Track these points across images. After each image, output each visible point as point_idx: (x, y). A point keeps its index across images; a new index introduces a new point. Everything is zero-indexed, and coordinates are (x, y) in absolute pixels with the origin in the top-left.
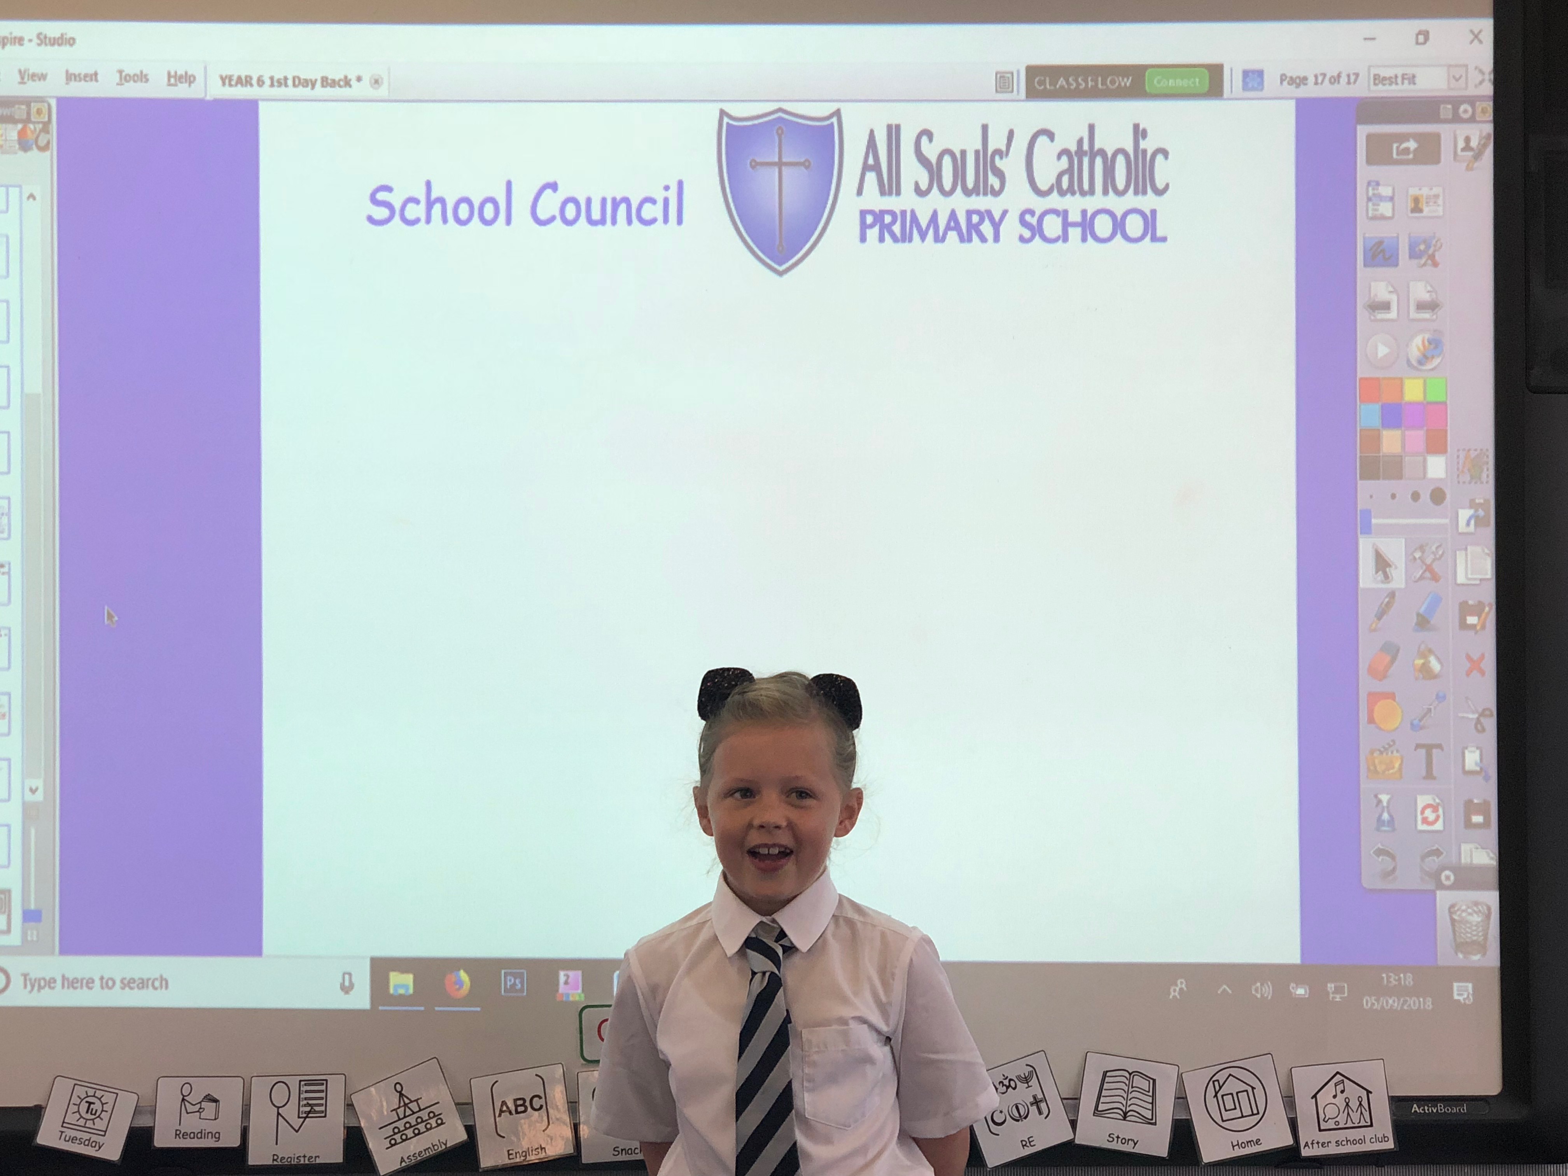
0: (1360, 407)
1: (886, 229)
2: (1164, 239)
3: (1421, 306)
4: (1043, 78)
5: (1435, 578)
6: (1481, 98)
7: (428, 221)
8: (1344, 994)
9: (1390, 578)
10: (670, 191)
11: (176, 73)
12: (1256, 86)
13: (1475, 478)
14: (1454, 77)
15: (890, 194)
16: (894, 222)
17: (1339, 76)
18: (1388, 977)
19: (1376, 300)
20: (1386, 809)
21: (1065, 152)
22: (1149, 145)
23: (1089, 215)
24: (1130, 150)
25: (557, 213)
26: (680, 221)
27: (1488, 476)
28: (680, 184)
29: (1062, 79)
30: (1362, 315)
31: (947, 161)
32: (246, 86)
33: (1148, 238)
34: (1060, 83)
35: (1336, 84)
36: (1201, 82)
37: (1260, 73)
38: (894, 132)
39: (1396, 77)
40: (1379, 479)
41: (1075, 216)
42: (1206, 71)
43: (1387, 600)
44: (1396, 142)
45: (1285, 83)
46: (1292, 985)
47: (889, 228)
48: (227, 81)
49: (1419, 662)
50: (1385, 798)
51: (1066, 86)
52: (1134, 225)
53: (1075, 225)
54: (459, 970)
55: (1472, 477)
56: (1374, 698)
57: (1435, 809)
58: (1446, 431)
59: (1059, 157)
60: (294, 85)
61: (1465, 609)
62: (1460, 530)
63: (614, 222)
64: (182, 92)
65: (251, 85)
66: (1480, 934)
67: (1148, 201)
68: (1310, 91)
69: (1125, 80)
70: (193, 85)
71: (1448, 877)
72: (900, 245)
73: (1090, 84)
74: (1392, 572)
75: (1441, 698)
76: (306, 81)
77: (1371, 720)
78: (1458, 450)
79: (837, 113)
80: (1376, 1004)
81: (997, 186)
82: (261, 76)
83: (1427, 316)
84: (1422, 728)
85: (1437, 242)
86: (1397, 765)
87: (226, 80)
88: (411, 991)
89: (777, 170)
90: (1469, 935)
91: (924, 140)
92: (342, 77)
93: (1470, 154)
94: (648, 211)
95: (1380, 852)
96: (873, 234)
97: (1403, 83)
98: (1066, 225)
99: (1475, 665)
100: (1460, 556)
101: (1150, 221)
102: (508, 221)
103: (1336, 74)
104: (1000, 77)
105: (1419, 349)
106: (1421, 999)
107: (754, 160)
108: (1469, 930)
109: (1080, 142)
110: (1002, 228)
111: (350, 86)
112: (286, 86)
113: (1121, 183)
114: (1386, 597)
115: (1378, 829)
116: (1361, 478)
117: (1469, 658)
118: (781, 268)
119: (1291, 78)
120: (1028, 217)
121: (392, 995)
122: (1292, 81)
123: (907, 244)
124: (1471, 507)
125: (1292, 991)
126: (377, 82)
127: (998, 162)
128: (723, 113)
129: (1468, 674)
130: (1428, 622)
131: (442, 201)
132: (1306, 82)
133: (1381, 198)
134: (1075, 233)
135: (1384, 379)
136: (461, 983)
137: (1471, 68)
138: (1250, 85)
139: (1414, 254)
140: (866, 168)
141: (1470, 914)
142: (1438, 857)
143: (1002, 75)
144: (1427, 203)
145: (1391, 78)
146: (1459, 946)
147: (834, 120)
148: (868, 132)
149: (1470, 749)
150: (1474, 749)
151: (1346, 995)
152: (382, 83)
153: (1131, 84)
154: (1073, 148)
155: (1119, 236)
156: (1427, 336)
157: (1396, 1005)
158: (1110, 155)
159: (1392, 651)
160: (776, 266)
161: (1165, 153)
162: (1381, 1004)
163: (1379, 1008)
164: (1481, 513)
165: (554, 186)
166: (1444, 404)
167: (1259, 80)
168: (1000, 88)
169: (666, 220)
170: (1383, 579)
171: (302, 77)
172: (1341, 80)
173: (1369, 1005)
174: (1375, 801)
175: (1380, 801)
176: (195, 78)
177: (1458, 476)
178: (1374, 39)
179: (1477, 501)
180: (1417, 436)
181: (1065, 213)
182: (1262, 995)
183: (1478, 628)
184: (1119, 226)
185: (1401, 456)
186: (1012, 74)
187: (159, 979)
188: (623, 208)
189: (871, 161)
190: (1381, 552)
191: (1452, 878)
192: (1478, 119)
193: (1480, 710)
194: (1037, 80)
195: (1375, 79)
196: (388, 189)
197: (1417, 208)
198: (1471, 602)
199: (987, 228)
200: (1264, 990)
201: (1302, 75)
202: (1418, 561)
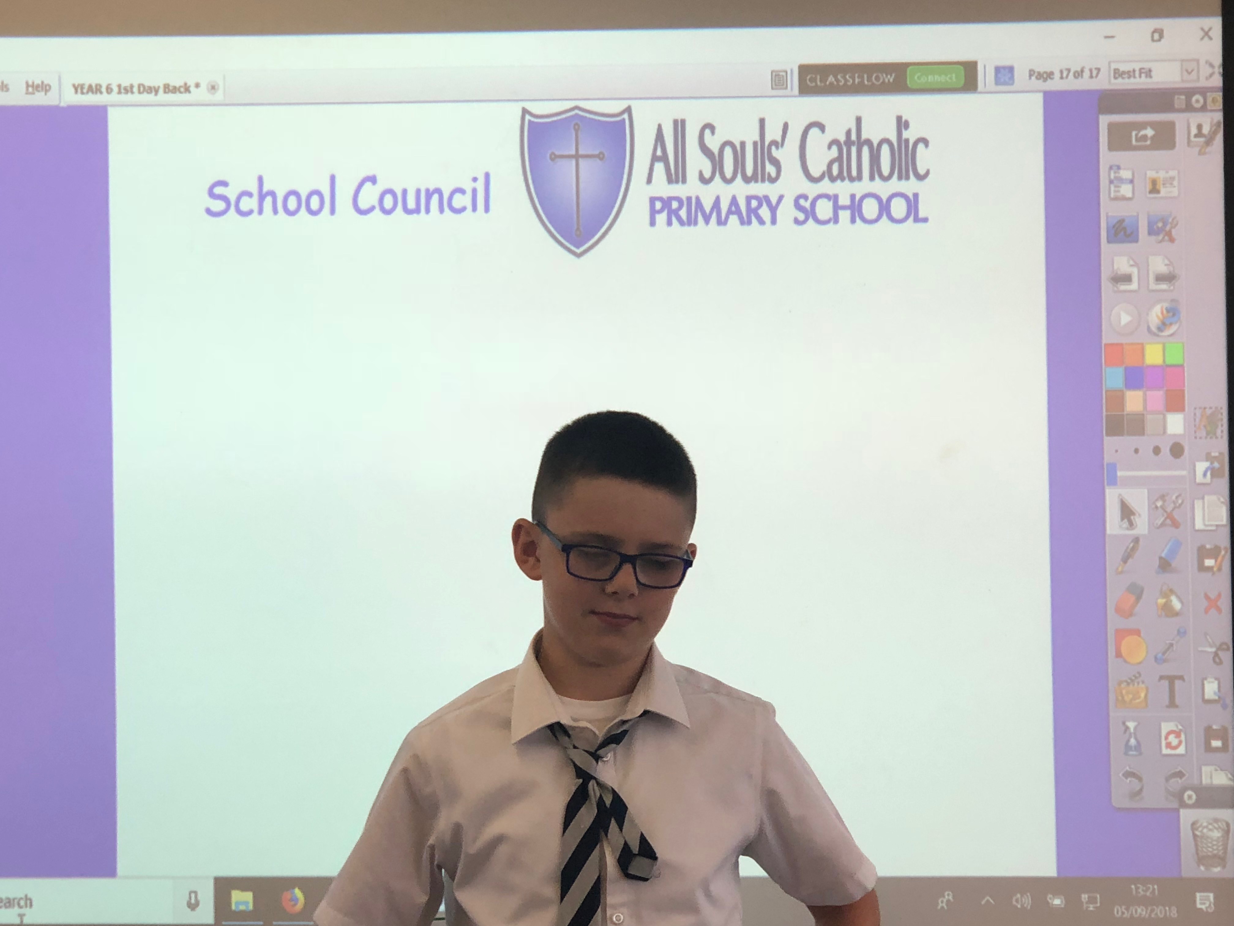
0: (1105, 370)
1: (673, 214)
2: (925, 220)
3: (1160, 278)
4: (814, 76)
5: (1176, 524)
6: (1212, 89)
7: (261, 212)
8: (1096, 903)
9: (1135, 525)
10: (478, 182)
11: (33, 83)
12: (1007, 80)
13: (1211, 434)
14: (1187, 71)
15: (677, 182)
16: (680, 208)
17: (1082, 71)
18: (1137, 888)
19: (1119, 273)
20: (1133, 735)
21: (835, 142)
22: (910, 135)
23: (857, 198)
24: (894, 140)
25: (376, 203)
26: (487, 209)
27: (1222, 432)
28: (487, 176)
29: (831, 76)
30: (1106, 286)
31: (728, 153)
32: (96, 93)
33: (911, 219)
34: (829, 79)
35: (1080, 78)
36: (957, 77)
37: (1011, 69)
38: (680, 126)
39: (1134, 71)
40: (1122, 435)
41: (844, 200)
42: (962, 68)
43: (1131, 545)
44: (1134, 130)
45: (1033, 78)
46: (1050, 896)
47: (676, 213)
48: (79, 90)
49: (1161, 601)
50: (1131, 725)
51: (835, 83)
52: (899, 208)
53: (844, 208)
54: (294, 888)
55: (1208, 433)
56: (1121, 634)
57: (1178, 734)
58: (1183, 391)
59: (829, 147)
60: (140, 92)
61: (1202, 553)
62: (1198, 480)
63: (428, 211)
64: (39, 99)
65: (101, 93)
66: (1220, 848)
67: (910, 186)
68: (1056, 85)
69: (889, 76)
70: (49, 94)
71: (1190, 796)
72: (686, 228)
73: (857, 80)
74: (1136, 520)
75: (1182, 633)
76: (150, 88)
77: (1119, 655)
78: (1195, 409)
79: (628, 110)
80: (1126, 912)
81: (773, 174)
82: (110, 84)
83: (1164, 286)
84: (1165, 661)
85: (1173, 220)
86: (1143, 695)
87: (78, 88)
88: (251, 907)
89: (574, 162)
90: (1210, 849)
91: (707, 132)
92: (182, 84)
93: (1202, 140)
94: (459, 201)
95: (1128, 774)
96: (661, 218)
97: (1140, 77)
98: (837, 208)
99: (1212, 603)
100: (1198, 504)
101: (913, 204)
102: (333, 211)
103: (1079, 69)
104: (776, 75)
105: (1157, 316)
106: (1167, 908)
107: (553, 153)
108: (1210, 845)
109: (849, 133)
110: (779, 213)
111: (190, 92)
112: (132, 92)
113: (886, 169)
114: (1132, 541)
115: (1126, 754)
116: (1107, 435)
117: (1207, 597)
118: (579, 251)
119: (1039, 73)
120: (802, 202)
121: (235, 912)
122: (1040, 76)
123: (692, 227)
124: (1207, 460)
125: (1050, 901)
126: (213, 88)
127: (775, 152)
128: (525, 111)
129: (1206, 611)
130: (1170, 565)
131: (272, 194)
132: (1052, 76)
133: (1121, 180)
134: (845, 215)
135: (1126, 344)
136: (296, 900)
137: (1202, 62)
138: (1002, 80)
139: (1151, 232)
140: (655, 159)
141: (1210, 830)
142: (1181, 778)
143: (777, 73)
144: (1164, 184)
145: (1129, 72)
146: (1201, 860)
147: (626, 116)
148: (656, 127)
149: (1209, 680)
150: (1213, 680)
151: (1098, 905)
152: (218, 89)
153: (894, 80)
154: (842, 138)
155: (885, 217)
156: (1166, 305)
157: (1144, 913)
158: (875, 145)
159: (1137, 592)
160: (573, 248)
161: (925, 142)
162: (1130, 913)
163: (1129, 916)
164: (1216, 465)
165: (373, 180)
166: (1182, 366)
167: (1010, 75)
168: (776, 85)
169: (474, 209)
170: (1129, 526)
171: (147, 84)
172: (1084, 74)
173: (1120, 913)
174: (1123, 728)
175: (1127, 728)
176: (50, 87)
177: (1195, 432)
178: (1112, 37)
179: (1213, 454)
180: (1157, 396)
181: (835, 198)
182: (1022, 905)
183: (1215, 569)
184: (885, 208)
185: (1143, 415)
186: (786, 72)
187: (25, 899)
188: (435, 198)
189: (659, 153)
190: (1126, 502)
191: (1194, 797)
192: (1209, 108)
193: (1218, 644)
194: (808, 77)
195: (1115, 73)
196: (224, 184)
197: (1154, 190)
198: (1208, 546)
199: (764, 212)
200: (1024, 900)
201: (1048, 70)
202: (1160, 511)
